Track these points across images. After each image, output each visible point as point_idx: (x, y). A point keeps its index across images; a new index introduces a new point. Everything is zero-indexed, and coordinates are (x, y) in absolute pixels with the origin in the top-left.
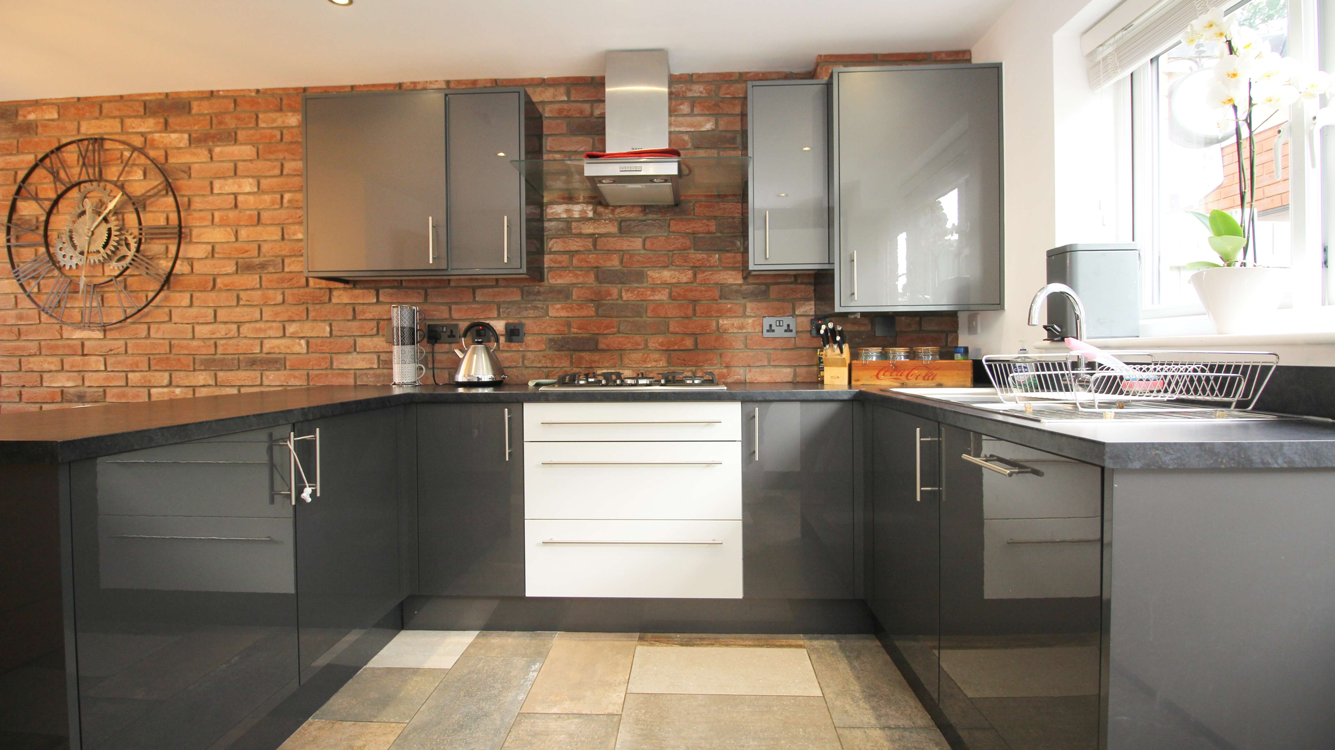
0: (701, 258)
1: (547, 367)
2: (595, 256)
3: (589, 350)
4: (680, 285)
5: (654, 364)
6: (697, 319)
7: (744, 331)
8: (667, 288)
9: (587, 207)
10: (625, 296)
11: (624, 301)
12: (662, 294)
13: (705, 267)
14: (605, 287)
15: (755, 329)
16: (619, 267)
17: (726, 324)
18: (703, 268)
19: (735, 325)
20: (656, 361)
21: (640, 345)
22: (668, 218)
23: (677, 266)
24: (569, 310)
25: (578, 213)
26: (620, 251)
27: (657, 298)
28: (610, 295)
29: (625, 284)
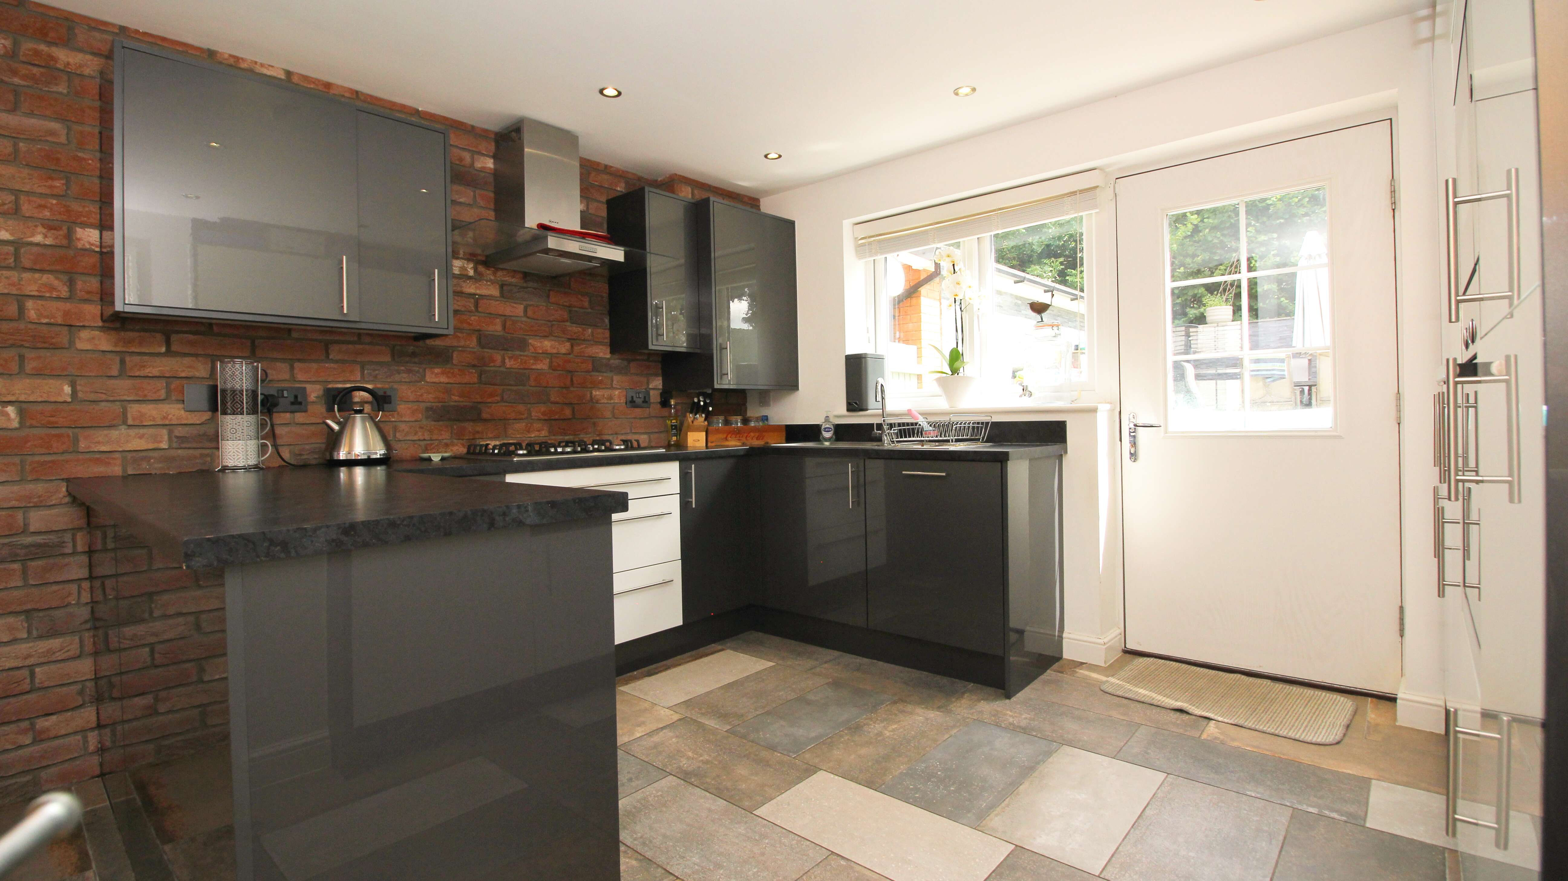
0: (576, 331)
1: (424, 440)
2: (476, 318)
3: (473, 420)
4: (558, 355)
5: (537, 433)
6: (575, 389)
7: (612, 401)
8: (548, 358)
9: (467, 264)
10: (509, 363)
11: (507, 368)
12: (544, 364)
13: (579, 340)
14: (488, 352)
15: (620, 400)
16: (501, 333)
17: (598, 395)
18: (578, 341)
19: (606, 396)
20: (539, 431)
21: (523, 414)
22: (548, 288)
23: (556, 336)
24: (450, 375)
25: (457, 269)
26: (502, 315)
27: (539, 367)
28: (493, 361)
29: (508, 350)
